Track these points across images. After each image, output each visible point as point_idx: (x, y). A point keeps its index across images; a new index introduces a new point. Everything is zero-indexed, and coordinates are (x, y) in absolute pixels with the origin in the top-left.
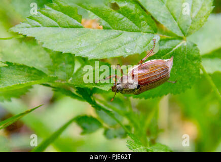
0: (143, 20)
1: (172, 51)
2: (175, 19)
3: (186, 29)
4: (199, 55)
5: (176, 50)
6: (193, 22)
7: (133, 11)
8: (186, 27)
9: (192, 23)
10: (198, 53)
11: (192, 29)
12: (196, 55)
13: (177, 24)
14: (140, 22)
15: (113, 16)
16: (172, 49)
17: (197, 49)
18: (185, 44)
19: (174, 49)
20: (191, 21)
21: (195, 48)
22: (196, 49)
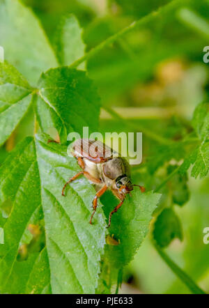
0: (17, 162)
1: (54, 109)
2: (7, 107)
3: (21, 90)
4: (58, 69)
5: (51, 102)
6: (8, 80)
7: (8, 179)
8: (17, 91)
9: (11, 82)
10: (55, 70)
11: (19, 82)
12: (58, 74)
13: (14, 105)
14: (21, 166)
15: (22, 207)
16: (51, 108)
17: (49, 72)
18: (43, 90)
19: (51, 105)
20: (8, 84)
21: (47, 75)
22: (49, 75)
